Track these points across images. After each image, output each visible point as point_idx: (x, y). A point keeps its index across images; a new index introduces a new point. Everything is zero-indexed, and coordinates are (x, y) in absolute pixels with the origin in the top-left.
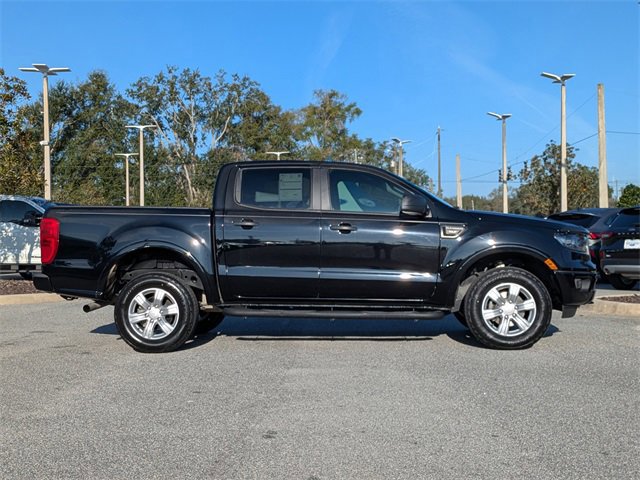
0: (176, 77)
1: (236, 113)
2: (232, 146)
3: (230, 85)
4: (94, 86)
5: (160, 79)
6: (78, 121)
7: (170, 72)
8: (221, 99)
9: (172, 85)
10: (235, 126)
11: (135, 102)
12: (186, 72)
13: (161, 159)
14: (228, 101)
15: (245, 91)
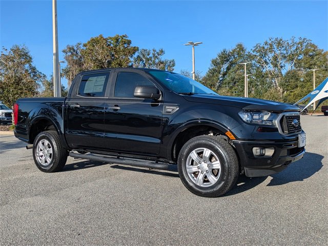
0: (273, 42)
1: (301, 54)
2: (298, 68)
3: (298, 42)
4: (238, 49)
5: (266, 43)
6: (232, 64)
7: (270, 40)
8: (293, 49)
9: (271, 45)
10: (299, 60)
11: (255, 53)
12: (276, 39)
13: (265, 76)
14: (296, 49)
15: (305, 44)
